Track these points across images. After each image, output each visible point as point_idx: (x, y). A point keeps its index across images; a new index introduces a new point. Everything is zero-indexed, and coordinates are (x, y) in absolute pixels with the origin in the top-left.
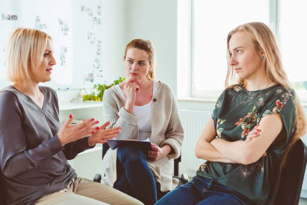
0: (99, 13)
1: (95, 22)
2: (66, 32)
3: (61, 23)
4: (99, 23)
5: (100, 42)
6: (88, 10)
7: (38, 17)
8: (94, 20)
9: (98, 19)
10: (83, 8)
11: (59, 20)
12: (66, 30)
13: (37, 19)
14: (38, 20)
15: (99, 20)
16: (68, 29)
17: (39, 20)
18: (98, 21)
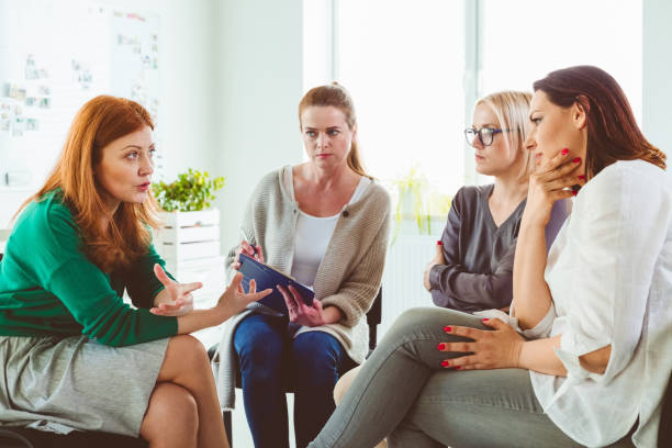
0: (155, 48)
1: (147, 65)
2: (87, 83)
3: (77, 68)
4: (155, 67)
5: (156, 102)
6: (131, 42)
7: (30, 56)
8: (145, 62)
9: (151, 58)
10: (120, 40)
11: (73, 62)
12: (86, 80)
13: (28, 61)
14: (30, 62)
15: (155, 60)
16: (90, 77)
17: (33, 63)
18: (152, 65)
